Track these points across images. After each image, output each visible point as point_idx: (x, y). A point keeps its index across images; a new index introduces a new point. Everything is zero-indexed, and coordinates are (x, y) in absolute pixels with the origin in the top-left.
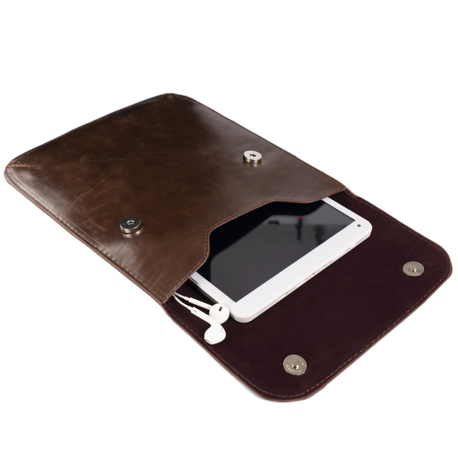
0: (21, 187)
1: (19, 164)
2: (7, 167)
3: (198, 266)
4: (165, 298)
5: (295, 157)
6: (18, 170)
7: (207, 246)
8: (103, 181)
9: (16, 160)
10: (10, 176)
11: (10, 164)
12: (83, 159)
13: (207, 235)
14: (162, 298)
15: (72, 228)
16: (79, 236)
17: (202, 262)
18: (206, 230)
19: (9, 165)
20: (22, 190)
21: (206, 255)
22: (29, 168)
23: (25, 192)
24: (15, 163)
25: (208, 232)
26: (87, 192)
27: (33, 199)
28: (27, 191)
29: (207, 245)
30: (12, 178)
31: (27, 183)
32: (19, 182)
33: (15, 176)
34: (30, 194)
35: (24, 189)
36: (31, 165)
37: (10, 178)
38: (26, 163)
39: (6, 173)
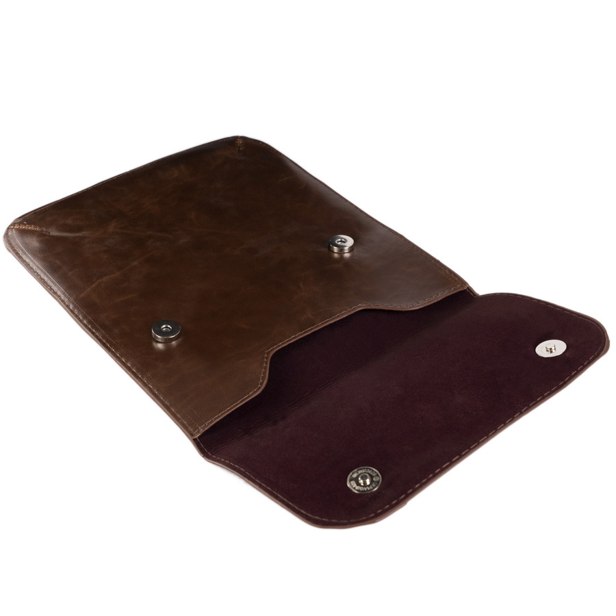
0: (24, 257)
1: (25, 224)
2: (8, 228)
3: (249, 396)
4: (198, 432)
5: (401, 237)
6: (23, 233)
7: (265, 373)
8: (135, 263)
9: (21, 220)
10: (12, 241)
11: (13, 224)
12: (112, 227)
13: (267, 358)
14: (194, 430)
15: (85, 322)
16: (93, 333)
17: (255, 392)
18: (267, 351)
19: (11, 225)
20: (25, 261)
21: (261, 384)
22: (37, 231)
23: (29, 265)
24: (20, 223)
25: (268, 353)
26: (112, 276)
27: (38, 275)
28: (31, 264)
29: (266, 371)
30: (13, 244)
31: (33, 252)
32: (22, 250)
33: (18, 241)
34: (34, 268)
35: (27, 260)
36: (40, 227)
37: (10, 244)
38: (35, 224)
39: (6, 235)
